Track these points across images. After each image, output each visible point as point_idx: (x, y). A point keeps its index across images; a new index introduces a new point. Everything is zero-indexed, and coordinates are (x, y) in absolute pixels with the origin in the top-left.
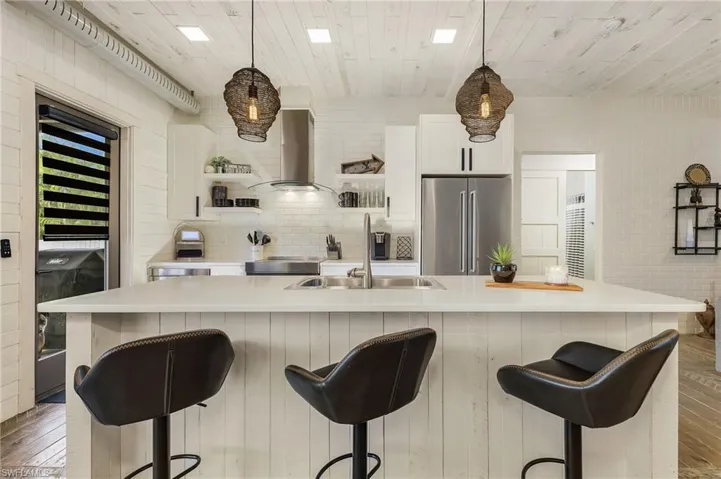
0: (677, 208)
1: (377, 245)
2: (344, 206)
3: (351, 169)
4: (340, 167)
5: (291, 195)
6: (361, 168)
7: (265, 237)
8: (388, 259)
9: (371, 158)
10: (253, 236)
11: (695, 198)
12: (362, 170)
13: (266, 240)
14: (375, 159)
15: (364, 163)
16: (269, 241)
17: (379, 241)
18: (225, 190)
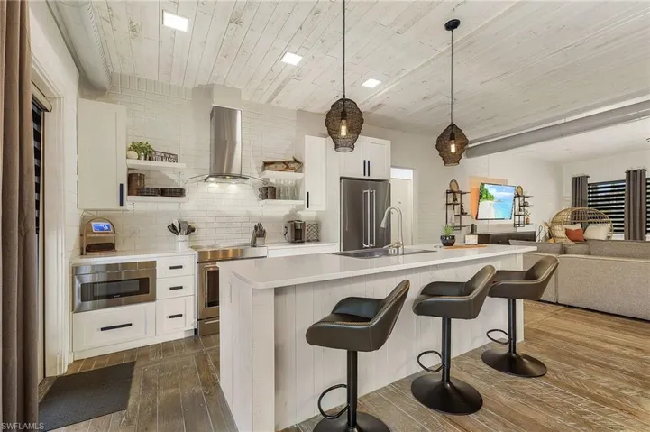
0: (447, 204)
1: (296, 230)
2: (266, 198)
3: (272, 166)
4: (262, 164)
5: (214, 186)
6: (281, 166)
7: (189, 227)
8: (303, 242)
9: (292, 159)
10: (177, 226)
11: (455, 199)
12: (282, 168)
13: (190, 230)
14: (296, 161)
15: (284, 163)
16: (193, 230)
17: (299, 227)
18: (141, 177)
